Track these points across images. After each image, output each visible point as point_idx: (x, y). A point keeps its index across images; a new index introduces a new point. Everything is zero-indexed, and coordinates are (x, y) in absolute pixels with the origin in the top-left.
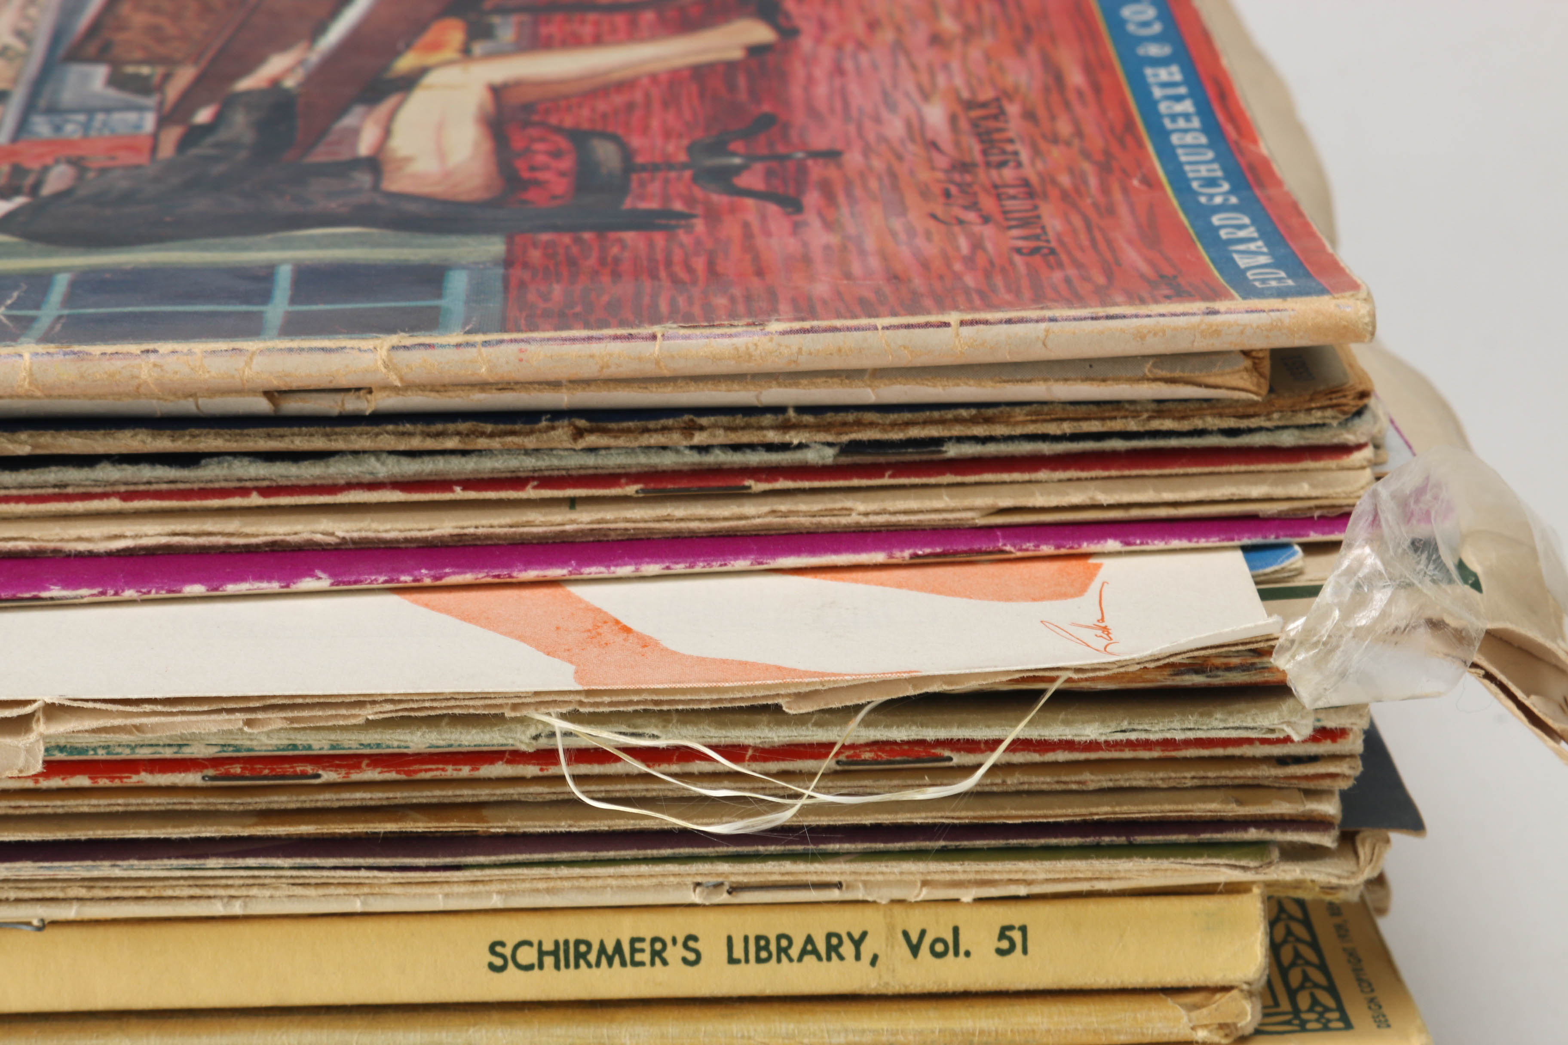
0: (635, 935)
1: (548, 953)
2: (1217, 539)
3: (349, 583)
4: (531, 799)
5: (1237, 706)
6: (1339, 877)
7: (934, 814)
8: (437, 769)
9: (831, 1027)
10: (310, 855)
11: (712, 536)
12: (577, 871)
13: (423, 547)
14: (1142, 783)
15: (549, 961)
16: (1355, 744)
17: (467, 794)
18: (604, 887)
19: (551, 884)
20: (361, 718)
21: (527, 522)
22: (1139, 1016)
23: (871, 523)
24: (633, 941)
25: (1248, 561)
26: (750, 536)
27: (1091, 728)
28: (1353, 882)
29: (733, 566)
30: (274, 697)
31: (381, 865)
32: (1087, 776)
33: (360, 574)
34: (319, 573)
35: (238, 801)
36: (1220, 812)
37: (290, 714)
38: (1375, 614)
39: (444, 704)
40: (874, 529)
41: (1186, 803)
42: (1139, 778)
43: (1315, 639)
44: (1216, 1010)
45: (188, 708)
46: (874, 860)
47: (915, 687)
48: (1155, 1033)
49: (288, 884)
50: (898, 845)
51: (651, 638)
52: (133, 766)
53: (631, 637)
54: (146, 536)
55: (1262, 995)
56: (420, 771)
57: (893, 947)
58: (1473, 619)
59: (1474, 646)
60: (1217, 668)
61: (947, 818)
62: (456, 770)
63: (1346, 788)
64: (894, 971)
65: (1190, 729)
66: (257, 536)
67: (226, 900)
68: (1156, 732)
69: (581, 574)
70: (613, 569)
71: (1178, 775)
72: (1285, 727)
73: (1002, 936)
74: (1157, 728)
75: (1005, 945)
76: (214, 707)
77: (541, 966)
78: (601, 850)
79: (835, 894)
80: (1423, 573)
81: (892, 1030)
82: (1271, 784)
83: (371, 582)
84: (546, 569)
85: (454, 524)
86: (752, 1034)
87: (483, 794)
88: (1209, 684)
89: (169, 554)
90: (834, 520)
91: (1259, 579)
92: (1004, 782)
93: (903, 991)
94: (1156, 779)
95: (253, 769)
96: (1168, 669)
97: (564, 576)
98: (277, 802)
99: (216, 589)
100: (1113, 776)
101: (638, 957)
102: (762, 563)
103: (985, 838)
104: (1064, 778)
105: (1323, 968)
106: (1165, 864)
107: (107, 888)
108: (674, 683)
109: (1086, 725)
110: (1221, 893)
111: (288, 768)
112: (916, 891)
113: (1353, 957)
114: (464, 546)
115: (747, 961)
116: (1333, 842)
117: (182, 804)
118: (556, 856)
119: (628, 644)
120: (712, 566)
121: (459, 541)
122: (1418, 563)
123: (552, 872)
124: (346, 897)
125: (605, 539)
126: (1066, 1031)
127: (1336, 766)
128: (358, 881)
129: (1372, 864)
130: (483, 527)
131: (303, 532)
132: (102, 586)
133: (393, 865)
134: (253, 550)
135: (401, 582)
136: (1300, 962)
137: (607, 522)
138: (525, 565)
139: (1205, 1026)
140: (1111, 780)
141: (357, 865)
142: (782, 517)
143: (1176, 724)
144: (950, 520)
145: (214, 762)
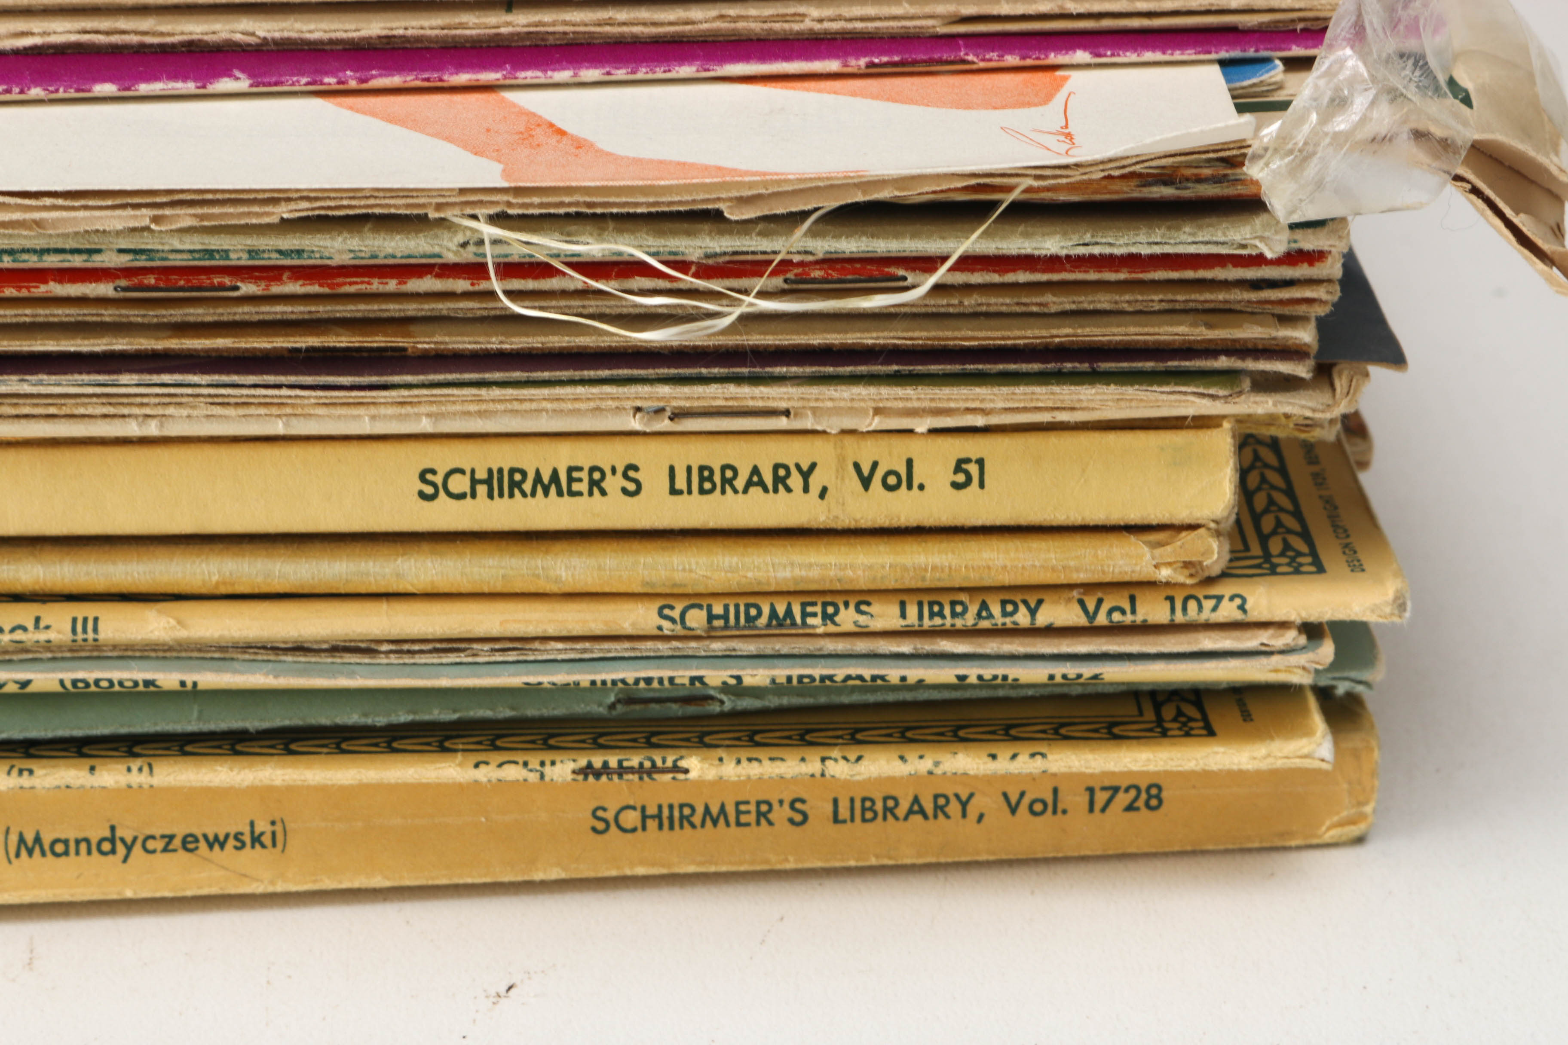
0: (573, 464)
1: (481, 482)
2: (1193, 51)
3: (270, 84)
4: (460, 315)
5: (1208, 220)
6: (1314, 410)
7: (886, 334)
8: (362, 283)
9: (777, 561)
10: (228, 372)
11: (657, 42)
12: (510, 392)
13: (349, 50)
14: (1106, 306)
15: (482, 489)
16: (1333, 268)
17: (393, 309)
18: (539, 411)
19: (484, 407)
20: (275, 217)
21: (460, 24)
22: (1099, 552)
23: (825, 29)
24: (571, 470)
25: (1225, 75)
26: (697, 42)
27: (1052, 241)
28: (1328, 416)
29: (678, 72)
30: (182, 191)
31: (303, 383)
32: (1049, 298)
33: (281, 75)
34: (237, 73)
35: (151, 313)
36: (1188, 335)
37: (199, 211)
38: (1356, 118)
39: (363, 203)
40: (829, 36)
41: (1153, 326)
42: (1103, 301)
43: (1290, 146)
44: (1181, 547)
45: (91, 203)
46: (822, 384)
47: (864, 193)
48: (1117, 570)
49: (206, 403)
50: (848, 369)
51: (585, 140)
52: (41, 275)
53: (565, 139)
54: (55, 33)
55: (1230, 536)
56: (344, 284)
57: (843, 479)
58: (1460, 127)
59: (1460, 154)
60: (1188, 180)
61: (899, 338)
62: (382, 283)
63: (1323, 314)
64: (843, 504)
65: (1157, 243)
66: (173, 35)
67: (140, 419)
68: (1120, 246)
69: (516, 78)
70: (550, 73)
71: (1145, 298)
72: (1257, 242)
73: (958, 469)
74: (1121, 242)
75: (961, 478)
76: (118, 201)
77: (474, 495)
78: (536, 371)
79: (782, 423)
80: (1408, 79)
81: (841, 564)
82: (1243, 309)
83: (293, 84)
84: (478, 72)
85: (382, 25)
86: (694, 567)
87: (411, 308)
88: (1179, 197)
89: (80, 53)
90: (786, 26)
91: (1236, 93)
92: (961, 303)
93: (853, 525)
94: (1122, 302)
95: (168, 280)
96: (1135, 180)
97: (498, 80)
98: (193, 315)
99: (128, 89)
100: (1076, 299)
101: (576, 487)
102: (709, 70)
103: (940, 363)
104: (1025, 300)
105: (1298, 514)
106: (1130, 391)
107: (16, 405)
108: (607, 180)
109: (1046, 237)
110: (1189, 427)
111: (205, 280)
112: (868, 421)
113: (1330, 506)
114: (394, 49)
115: (690, 492)
116: (1308, 372)
117: (93, 315)
118: (488, 376)
119: (561, 145)
120: (655, 72)
121: (388, 44)
122: (1404, 68)
123: (483, 392)
124: (267, 418)
125: (543, 43)
126: (1023, 567)
127: (1312, 291)
128: (279, 401)
129: (1348, 398)
130: (413, 28)
131: (222, 32)
132: (7, 84)
133: (316, 383)
134: (169, 50)
135: (325, 84)
136: (1273, 508)
137: (544, 24)
138: (456, 68)
139: (1169, 564)
140: (1074, 302)
141: (278, 383)
142: (730, 22)
143: (1142, 238)
144: (909, 28)
145: (127, 272)
